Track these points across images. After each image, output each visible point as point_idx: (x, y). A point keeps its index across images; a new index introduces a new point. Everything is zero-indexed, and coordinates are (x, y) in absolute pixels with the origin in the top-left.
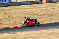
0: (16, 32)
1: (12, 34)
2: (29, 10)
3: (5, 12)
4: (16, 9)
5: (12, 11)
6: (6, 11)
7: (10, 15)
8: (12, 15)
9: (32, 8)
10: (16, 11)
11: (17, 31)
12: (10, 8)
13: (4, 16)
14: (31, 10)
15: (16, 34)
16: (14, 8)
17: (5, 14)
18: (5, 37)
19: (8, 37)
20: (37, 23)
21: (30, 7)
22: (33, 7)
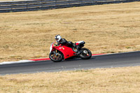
0: (92, 69)
1: (81, 73)
2: (122, 15)
3: (67, 20)
4: (90, 13)
5: (82, 19)
6: (68, 17)
7: (77, 26)
8: (81, 27)
9: (130, 12)
10: (91, 17)
11: (92, 67)
12: (78, 11)
13: (62, 30)
14: (128, 15)
15: (91, 71)
16: (86, 11)
17: (66, 25)
18: (66, 80)
19: (71, 79)
20: (84, 52)
21: (126, 9)
22: (131, 9)
